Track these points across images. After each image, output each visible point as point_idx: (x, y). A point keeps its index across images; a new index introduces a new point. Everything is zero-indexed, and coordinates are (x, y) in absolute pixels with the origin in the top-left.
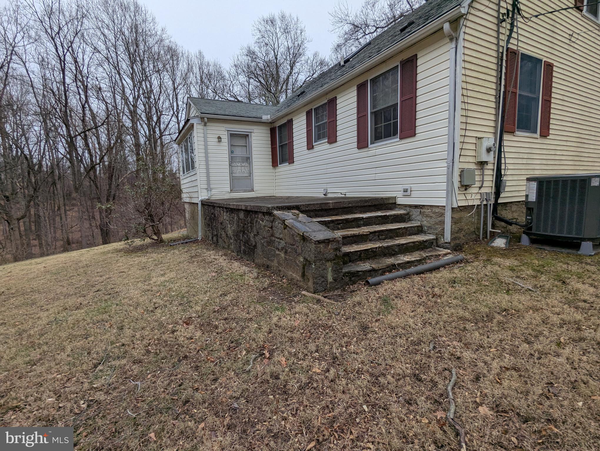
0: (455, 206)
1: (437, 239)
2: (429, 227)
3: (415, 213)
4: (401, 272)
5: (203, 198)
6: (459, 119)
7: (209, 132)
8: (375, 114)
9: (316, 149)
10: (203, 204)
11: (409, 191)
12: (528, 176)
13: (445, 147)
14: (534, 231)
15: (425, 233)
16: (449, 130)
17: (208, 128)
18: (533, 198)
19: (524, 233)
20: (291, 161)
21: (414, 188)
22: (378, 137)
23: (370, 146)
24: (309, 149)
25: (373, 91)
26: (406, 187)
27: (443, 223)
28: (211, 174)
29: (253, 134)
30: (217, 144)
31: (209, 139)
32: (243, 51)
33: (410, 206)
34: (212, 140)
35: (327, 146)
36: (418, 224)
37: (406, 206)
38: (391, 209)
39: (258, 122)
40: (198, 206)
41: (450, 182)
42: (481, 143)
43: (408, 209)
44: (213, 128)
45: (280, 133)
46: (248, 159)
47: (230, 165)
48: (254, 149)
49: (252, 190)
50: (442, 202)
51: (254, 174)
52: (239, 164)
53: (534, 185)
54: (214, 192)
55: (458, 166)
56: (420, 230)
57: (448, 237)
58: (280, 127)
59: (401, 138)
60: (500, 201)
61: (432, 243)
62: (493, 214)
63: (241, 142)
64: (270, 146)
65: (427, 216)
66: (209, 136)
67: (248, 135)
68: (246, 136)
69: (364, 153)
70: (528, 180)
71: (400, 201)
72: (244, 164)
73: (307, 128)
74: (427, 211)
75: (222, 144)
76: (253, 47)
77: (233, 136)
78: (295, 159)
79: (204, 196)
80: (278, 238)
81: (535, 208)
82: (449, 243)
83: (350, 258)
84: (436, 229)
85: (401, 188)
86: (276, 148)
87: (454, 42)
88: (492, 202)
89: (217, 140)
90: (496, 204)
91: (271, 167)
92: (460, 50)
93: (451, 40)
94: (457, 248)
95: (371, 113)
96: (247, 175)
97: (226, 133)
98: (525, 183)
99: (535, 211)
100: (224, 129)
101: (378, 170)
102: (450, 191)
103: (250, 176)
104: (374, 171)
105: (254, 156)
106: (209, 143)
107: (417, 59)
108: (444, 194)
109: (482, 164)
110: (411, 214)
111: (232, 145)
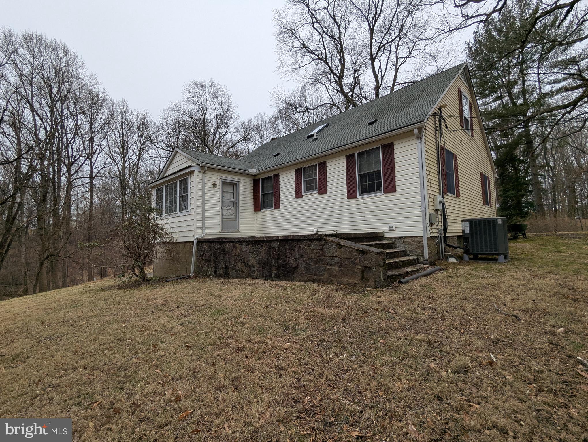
0: (429, 236)
1: (418, 259)
2: (411, 251)
3: (399, 243)
4: (413, 276)
5: (199, 236)
6: (426, 183)
7: (206, 179)
8: (361, 176)
9: (305, 197)
10: (198, 242)
11: (394, 227)
12: (462, 219)
13: (419, 199)
14: (471, 251)
15: (408, 255)
16: (421, 189)
17: (206, 175)
18: (467, 231)
19: (464, 253)
20: (277, 206)
21: (397, 225)
22: (364, 191)
23: (358, 197)
24: (297, 197)
25: (359, 161)
26: (391, 225)
27: (422, 247)
28: (206, 216)
29: (240, 184)
30: (211, 189)
31: (206, 185)
32: (172, 106)
33: (395, 238)
34: (208, 186)
35: (318, 196)
36: (403, 249)
37: (391, 238)
38: (381, 240)
39: (245, 174)
40: (193, 245)
41: (424, 220)
42: (436, 198)
43: (393, 240)
44: (211, 176)
45: (263, 184)
46: (235, 204)
47: (221, 208)
48: (240, 196)
49: (238, 231)
50: (420, 234)
51: (240, 217)
52: (228, 208)
53: (467, 224)
54: (207, 231)
55: (428, 212)
56: (405, 254)
57: (426, 256)
58: (263, 180)
59: (385, 193)
60: (447, 235)
61: (416, 261)
62: (444, 243)
63: (229, 189)
64: (253, 194)
65: (409, 244)
66: (206, 182)
67: (236, 184)
68: (234, 185)
69: (353, 201)
70: (463, 221)
71: (387, 235)
72: (232, 208)
73: (296, 181)
74: (408, 241)
75: (216, 189)
76: (182, 104)
77: (225, 183)
78: (281, 205)
79: (199, 235)
80: (330, 257)
81: (469, 237)
82: (427, 260)
83: (390, 266)
84: (416, 252)
85: (387, 225)
86: (259, 196)
87: (420, 140)
88: (443, 235)
89: (212, 186)
90: (445, 237)
91: (253, 211)
92: (423, 145)
93: (418, 138)
94: (432, 264)
95: (358, 175)
96: (233, 217)
97: (219, 181)
98: (461, 222)
99: (470, 240)
100: (218, 177)
101: (366, 214)
102: (424, 227)
103: (236, 218)
104: (363, 214)
105: (240, 202)
106: (206, 188)
107: (393, 145)
108: (421, 228)
109: (437, 210)
110: (396, 243)
111: (223, 192)
